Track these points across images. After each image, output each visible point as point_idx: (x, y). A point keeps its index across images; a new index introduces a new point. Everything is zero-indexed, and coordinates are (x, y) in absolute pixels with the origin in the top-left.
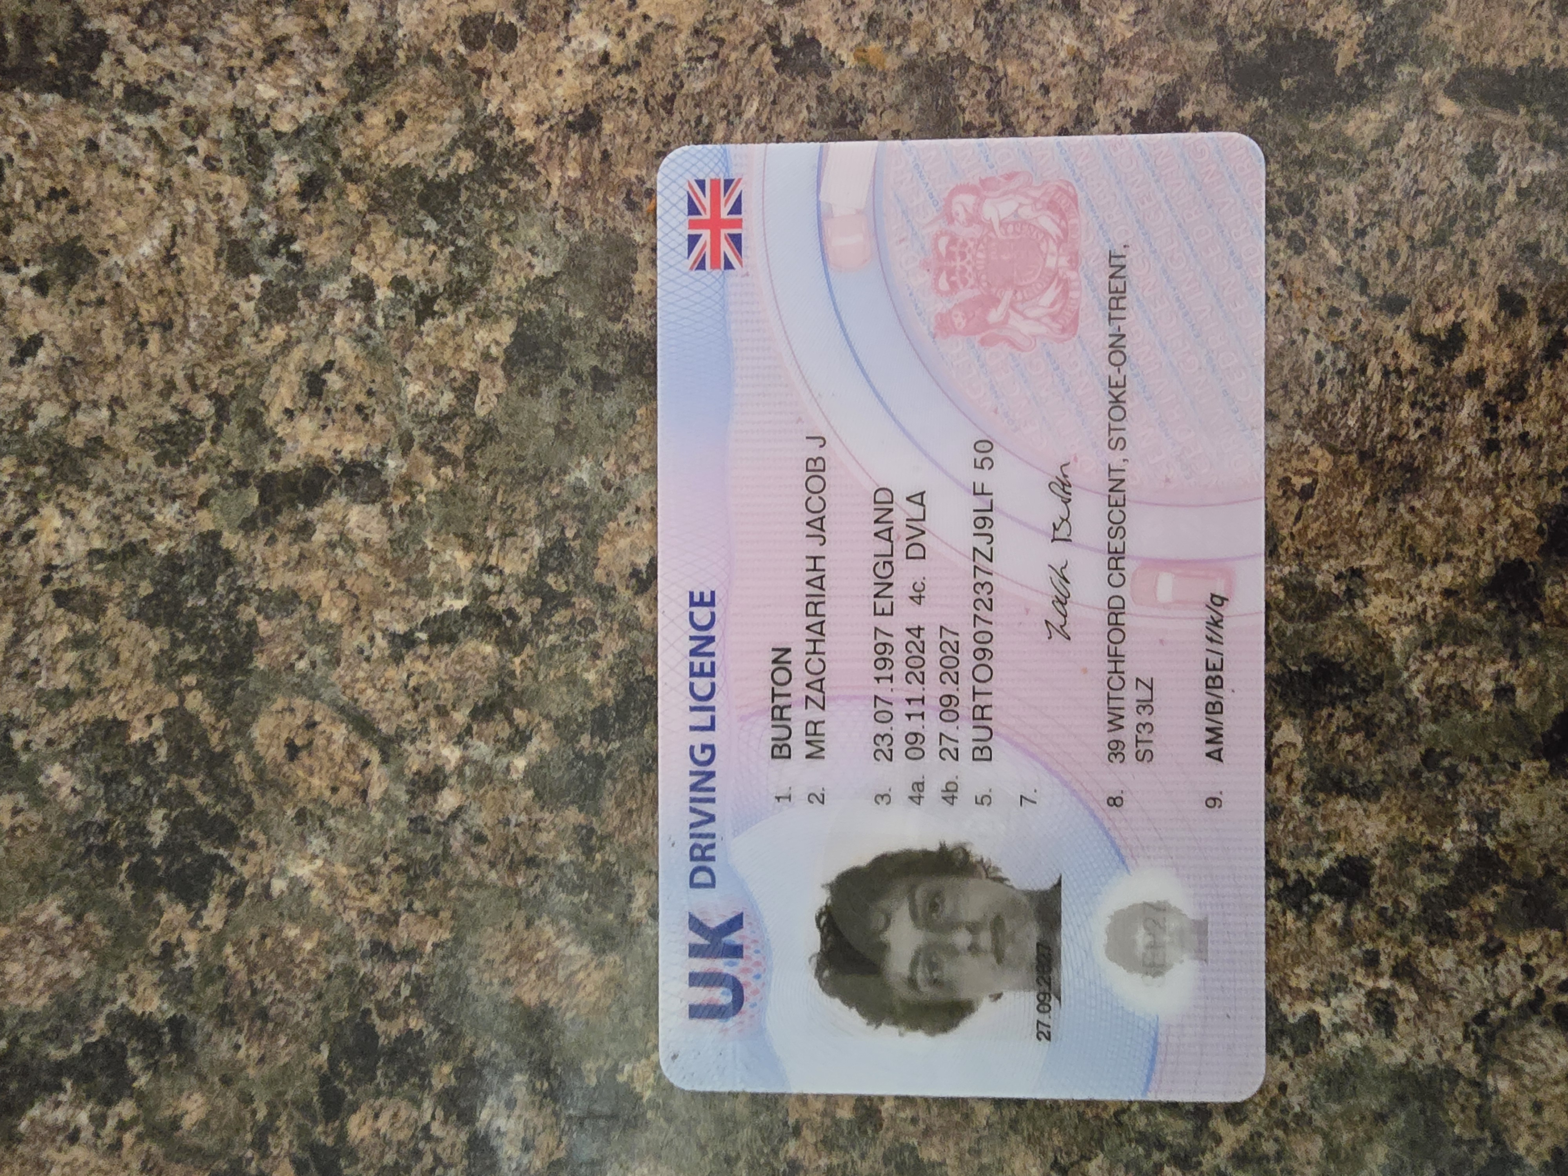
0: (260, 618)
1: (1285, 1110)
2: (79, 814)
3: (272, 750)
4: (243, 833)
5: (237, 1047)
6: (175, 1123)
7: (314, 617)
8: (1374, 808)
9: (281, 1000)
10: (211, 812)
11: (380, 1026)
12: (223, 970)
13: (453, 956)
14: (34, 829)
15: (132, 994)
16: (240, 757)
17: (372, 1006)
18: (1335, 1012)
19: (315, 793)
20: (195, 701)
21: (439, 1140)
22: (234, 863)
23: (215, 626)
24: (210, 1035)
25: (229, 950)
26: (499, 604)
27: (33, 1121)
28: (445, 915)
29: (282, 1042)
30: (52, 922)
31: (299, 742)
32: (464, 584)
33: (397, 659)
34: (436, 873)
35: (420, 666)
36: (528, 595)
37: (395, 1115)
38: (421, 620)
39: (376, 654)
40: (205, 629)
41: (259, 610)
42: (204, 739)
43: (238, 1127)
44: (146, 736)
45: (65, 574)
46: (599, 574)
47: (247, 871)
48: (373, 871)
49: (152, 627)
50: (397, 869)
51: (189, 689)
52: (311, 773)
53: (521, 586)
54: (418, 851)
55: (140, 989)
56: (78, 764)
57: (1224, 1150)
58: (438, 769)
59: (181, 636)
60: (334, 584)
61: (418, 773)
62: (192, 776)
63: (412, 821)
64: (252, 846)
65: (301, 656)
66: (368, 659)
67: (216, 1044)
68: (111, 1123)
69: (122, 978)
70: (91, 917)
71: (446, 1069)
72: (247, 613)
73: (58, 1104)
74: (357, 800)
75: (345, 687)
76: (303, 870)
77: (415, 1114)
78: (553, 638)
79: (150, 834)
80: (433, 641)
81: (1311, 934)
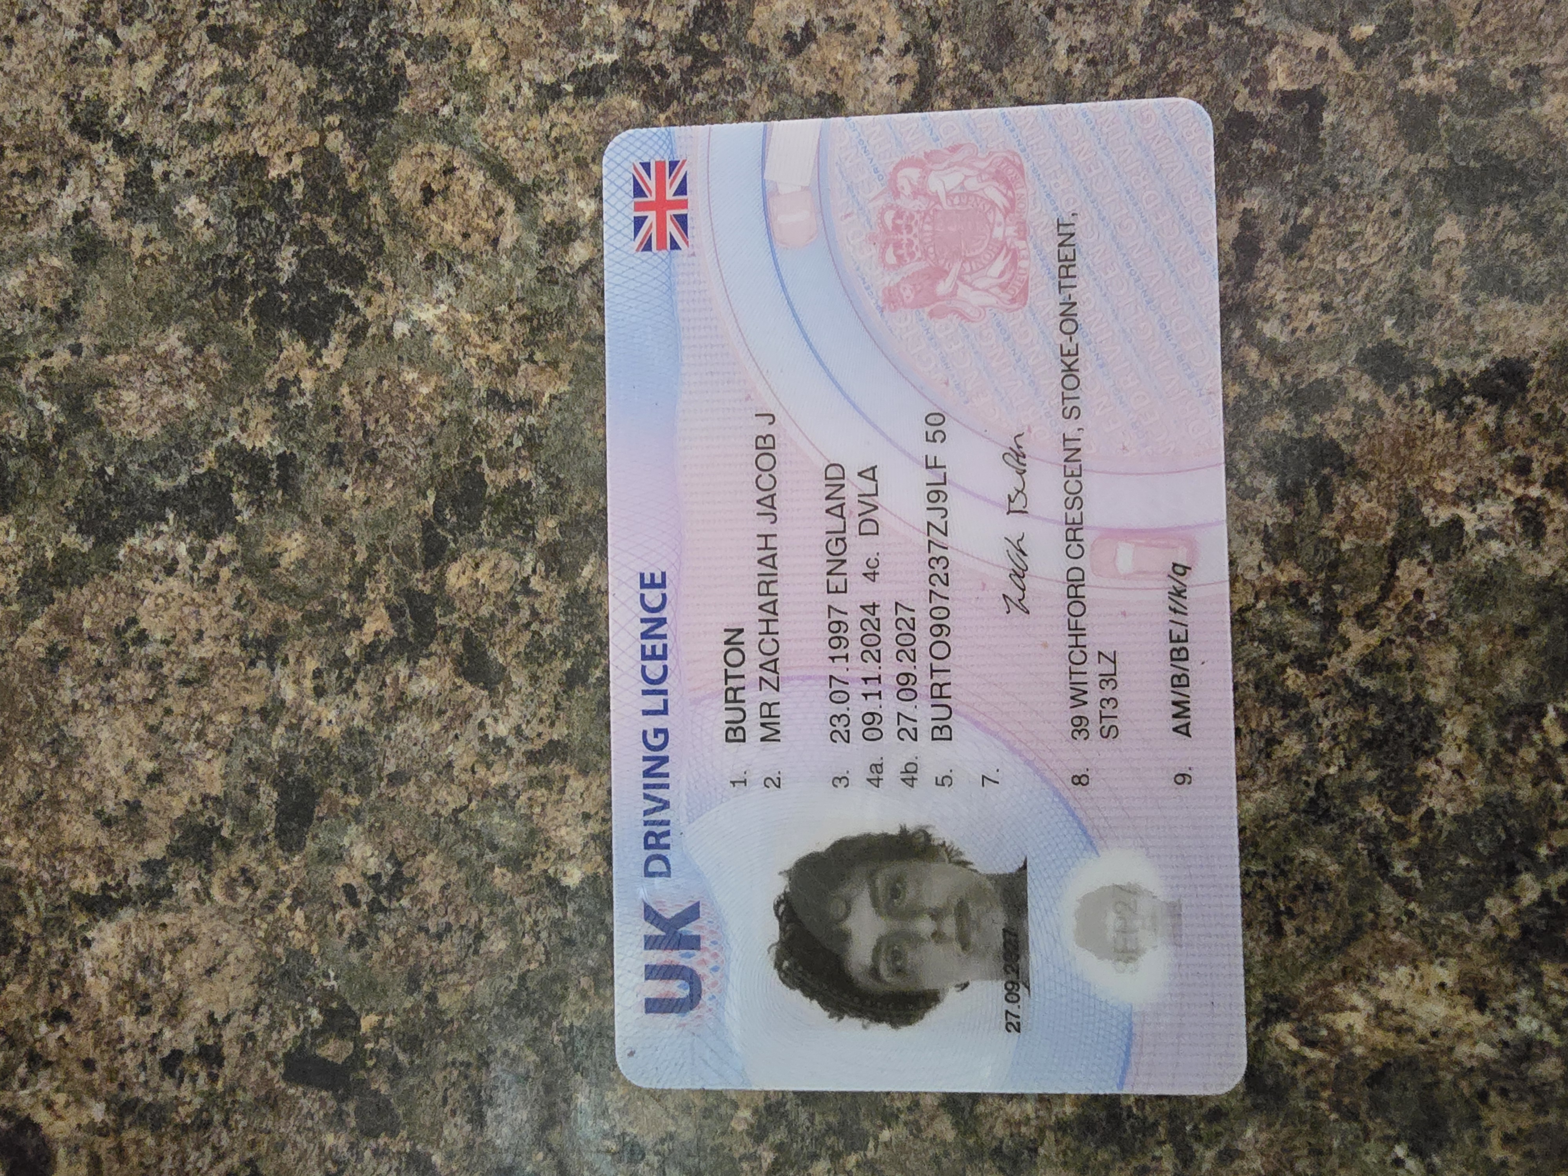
0: (408, 62)
1: (1419, 617)
2: (209, 246)
3: (409, 193)
4: (370, 274)
5: (344, 487)
6: (273, 561)
7: (463, 63)
8: (1537, 310)
9: (392, 444)
10: (341, 252)
11: (489, 475)
12: (336, 410)
13: (568, 409)
14: (165, 258)
15: (243, 429)
16: (375, 199)
17: (482, 455)
18: (1481, 518)
19: (447, 238)
20: (335, 141)
21: (537, 594)
22: (359, 303)
23: (364, 68)
24: (316, 475)
25: (345, 390)
26: (649, 60)
27: (132, 549)
28: (565, 367)
29: (389, 486)
30: (171, 352)
31: (434, 187)
32: (616, 38)
33: (542, 110)
34: (560, 324)
35: (564, 118)
36: (679, 52)
37: (496, 566)
38: (569, 72)
39: (521, 102)
40: (353, 71)
41: (408, 54)
42: (341, 179)
43: (337, 566)
44: (284, 174)
45: (222, 11)
46: (753, 35)
47: (370, 313)
48: (496, 319)
49: (300, 66)
50: (521, 319)
51: (331, 128)
52: (445, 220)
53: (673, 43)
54: (544, 301)
55: (252, 424)
56: (215, 197)
57: (1352, 654)
58: (571, 222)
59: (329, 76)
60: (486, 32)
61: (552, 223)
62: (326, 215)
63: (540, 271)
64: (379, 287)
65: (446, 102)
66: (512, 109)
67: (322, 485)
68: (210, 556)
69: (235, 412)
70: (211, 349)
71: (551, 524)
72: (397, 56)
73: (158, 534)
74: (489, 248)
75: (487, 134)
76: (427, 314)
77: (516, 566)
78: (700, 96)
79: (279, 270)
80: (578, 94)
81: (1460, 436)
